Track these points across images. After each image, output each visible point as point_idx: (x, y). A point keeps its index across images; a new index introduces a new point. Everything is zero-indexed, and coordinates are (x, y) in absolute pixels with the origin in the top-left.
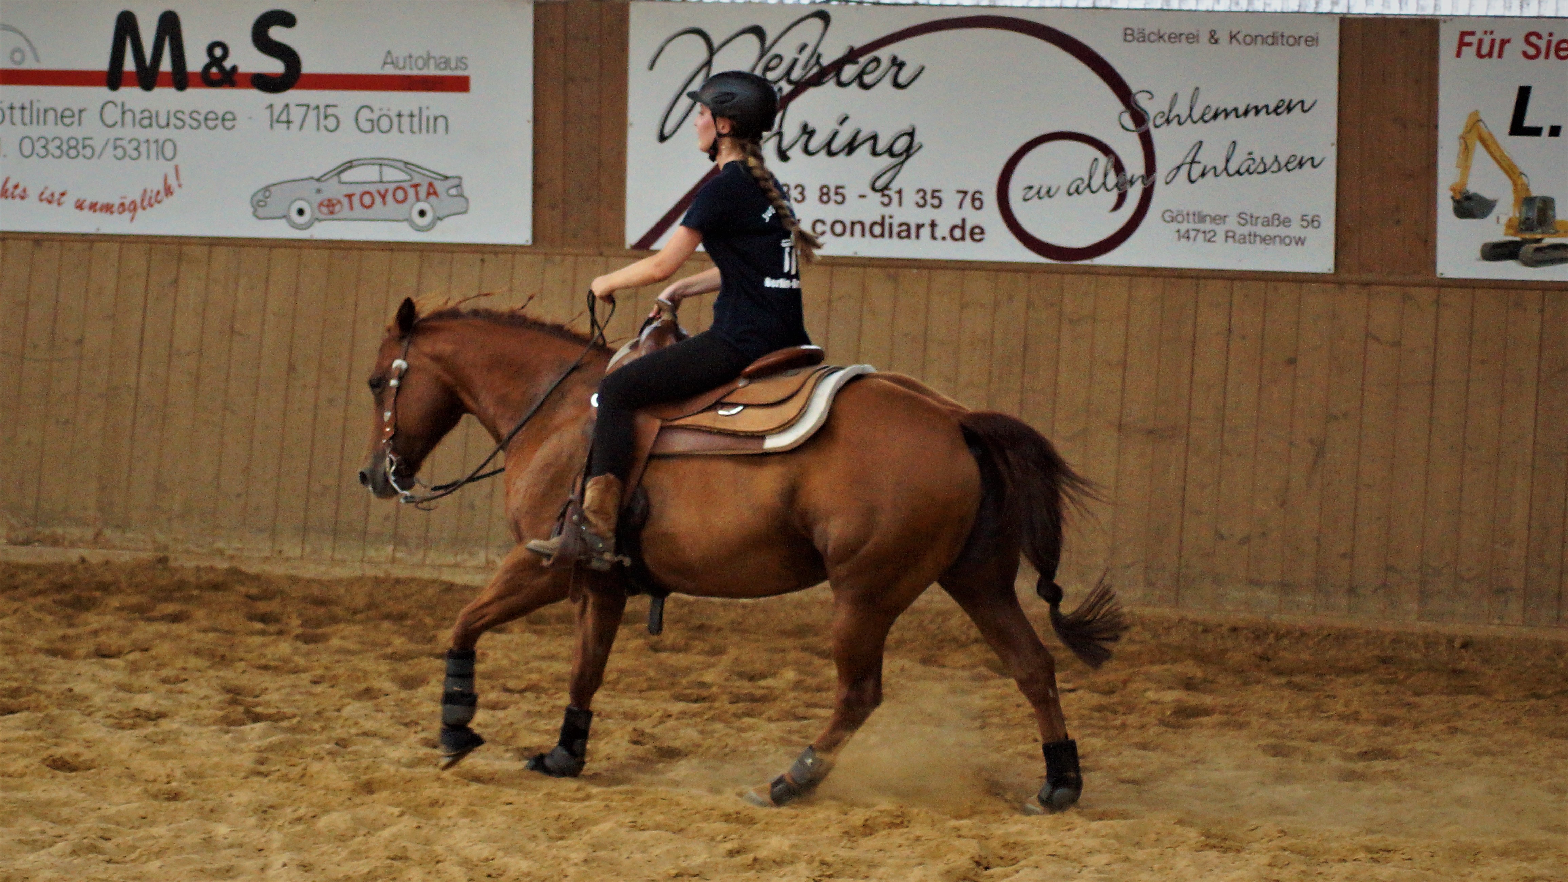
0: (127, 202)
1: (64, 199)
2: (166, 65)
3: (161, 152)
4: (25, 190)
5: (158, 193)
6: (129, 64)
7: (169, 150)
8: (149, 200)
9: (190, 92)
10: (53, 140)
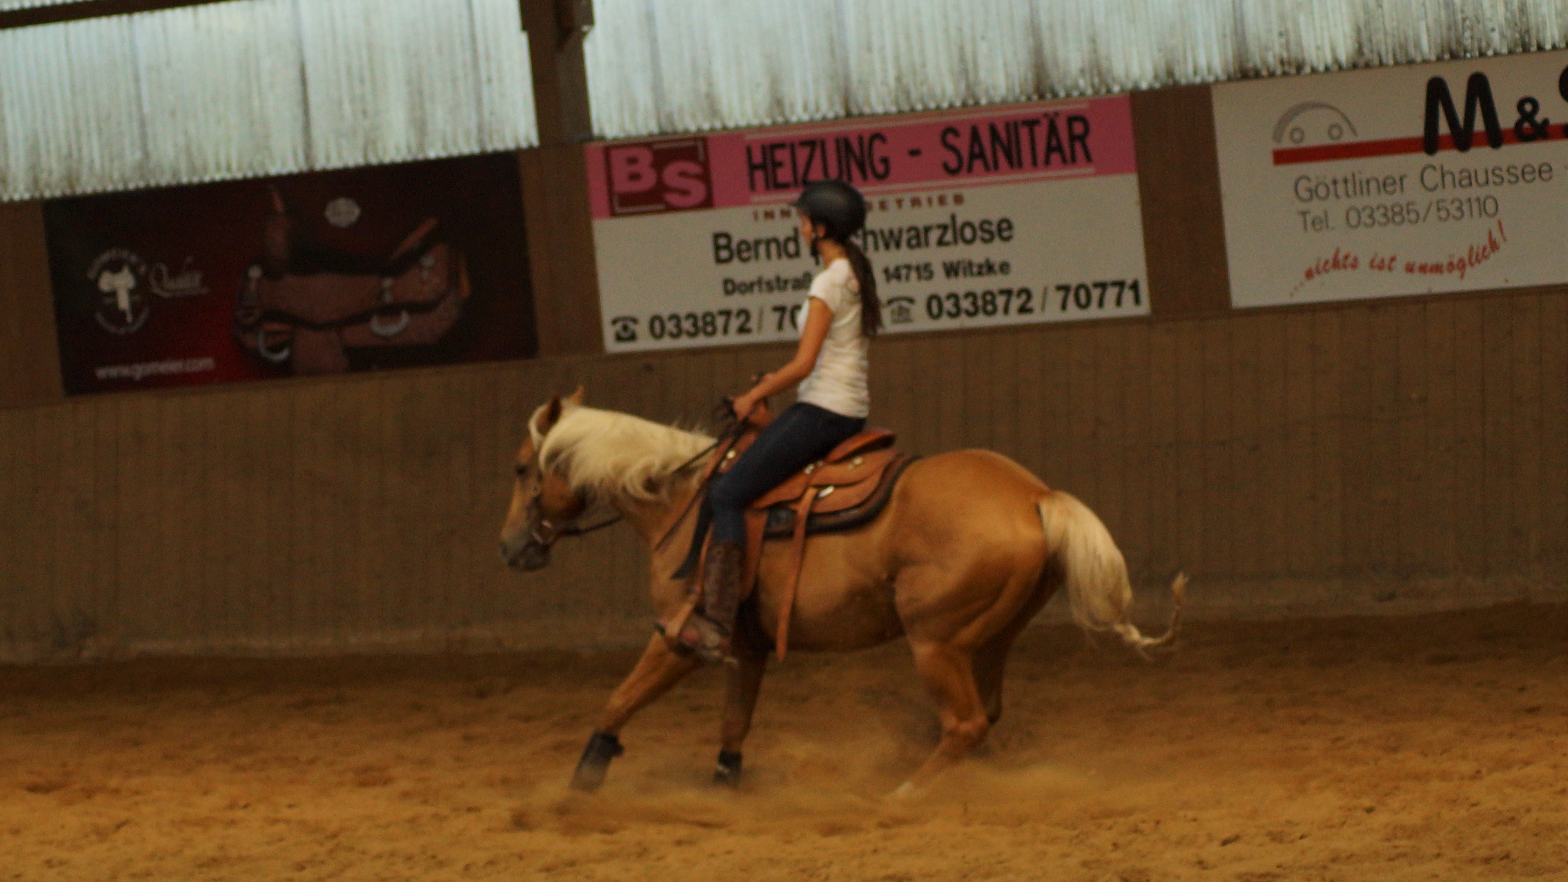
0: (1455, 261)
1: (1394, 264)
2: (1479, 125)
3: (1483, 209)
4: (1356, 259)
5: (1484, 249)
6: (1444, 128)
7: (1490, 206)
8: (1477, 257)
9: (1505, 149)
10: (1378, 208)
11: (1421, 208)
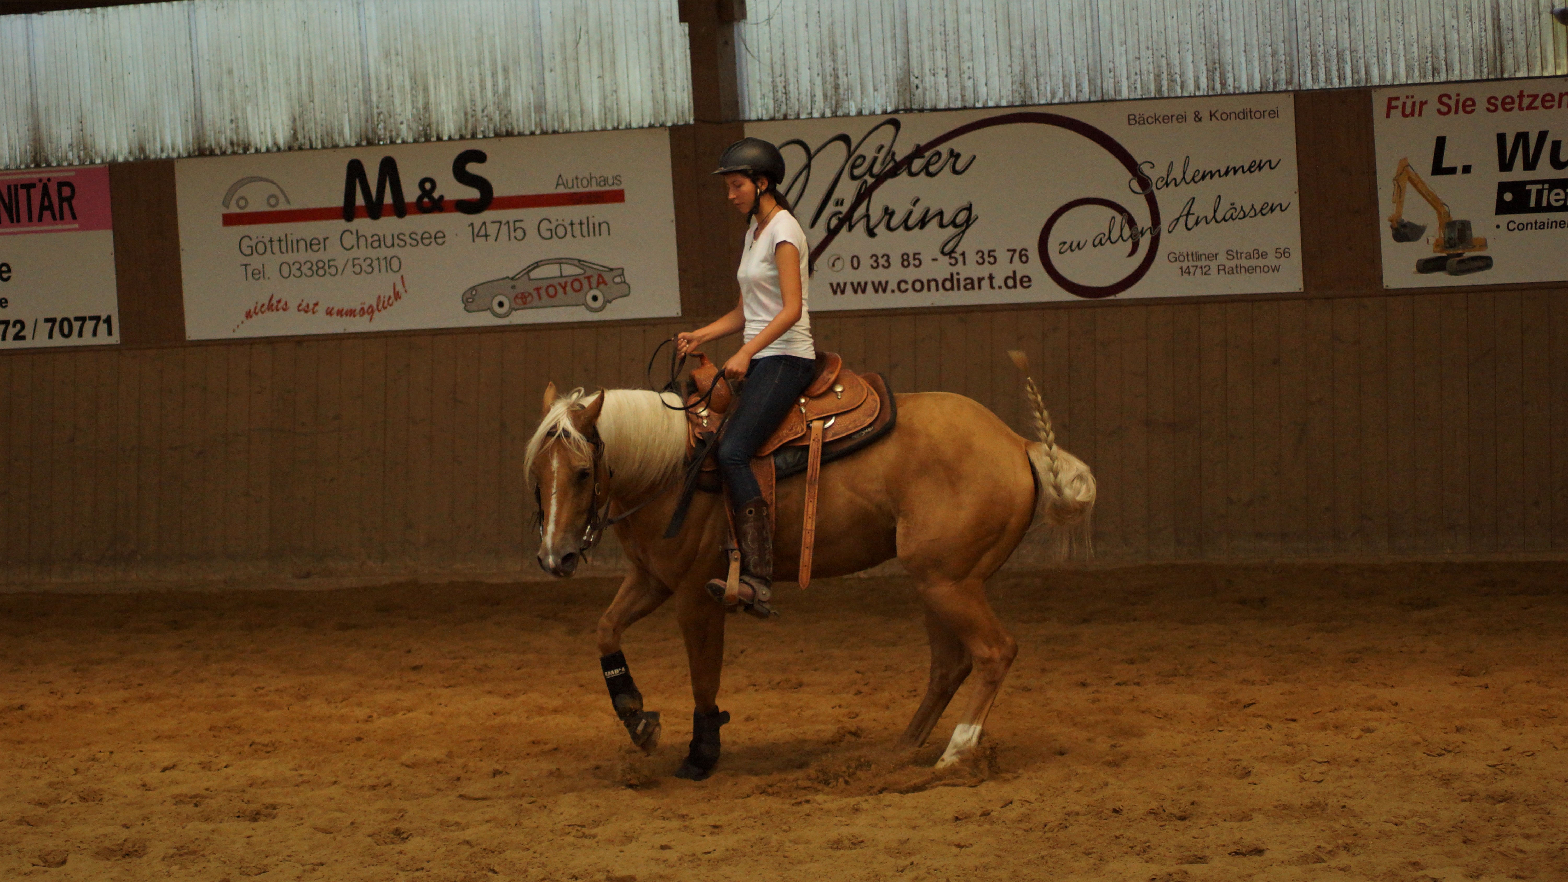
0: (366, 307)
1: (316, 309)
2: (388, 199)
3: (389, 266)
4: (286, 304)
5: (390, 298)
6: (360, 201)
7: (395, 265)
8: (383, 304)
9: (408, 218)
10: (305, 263)
11: (340, 264)
